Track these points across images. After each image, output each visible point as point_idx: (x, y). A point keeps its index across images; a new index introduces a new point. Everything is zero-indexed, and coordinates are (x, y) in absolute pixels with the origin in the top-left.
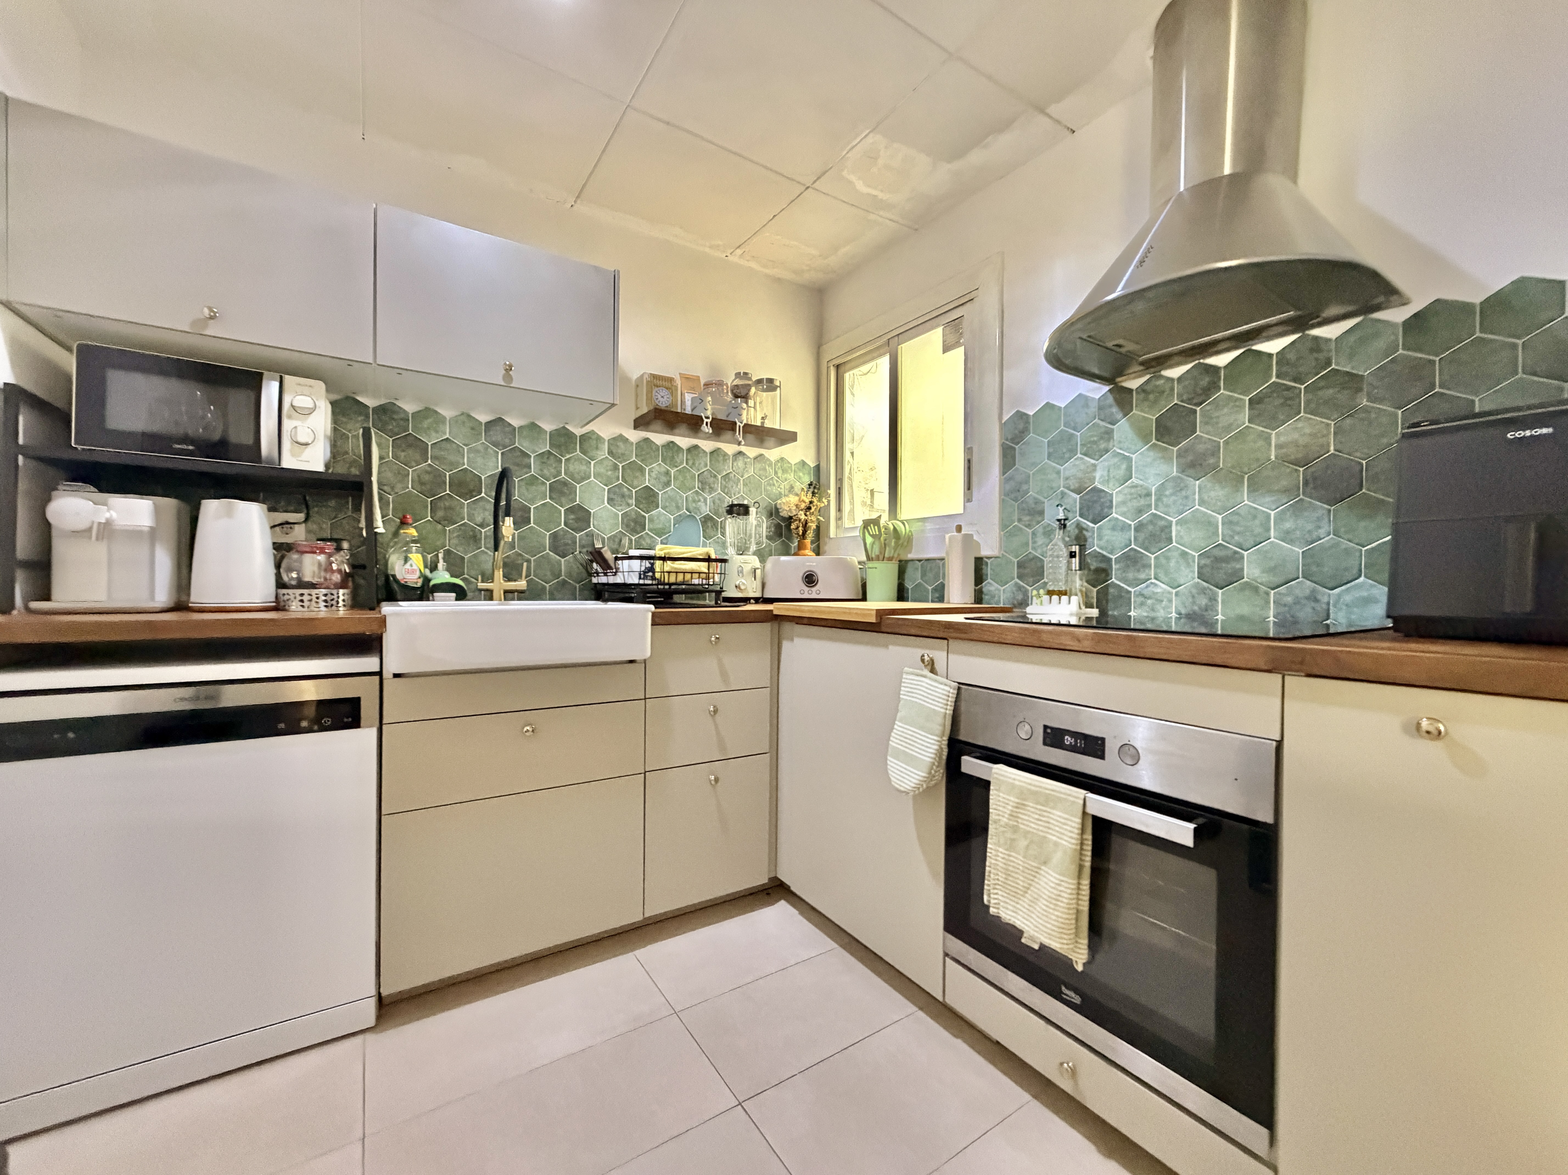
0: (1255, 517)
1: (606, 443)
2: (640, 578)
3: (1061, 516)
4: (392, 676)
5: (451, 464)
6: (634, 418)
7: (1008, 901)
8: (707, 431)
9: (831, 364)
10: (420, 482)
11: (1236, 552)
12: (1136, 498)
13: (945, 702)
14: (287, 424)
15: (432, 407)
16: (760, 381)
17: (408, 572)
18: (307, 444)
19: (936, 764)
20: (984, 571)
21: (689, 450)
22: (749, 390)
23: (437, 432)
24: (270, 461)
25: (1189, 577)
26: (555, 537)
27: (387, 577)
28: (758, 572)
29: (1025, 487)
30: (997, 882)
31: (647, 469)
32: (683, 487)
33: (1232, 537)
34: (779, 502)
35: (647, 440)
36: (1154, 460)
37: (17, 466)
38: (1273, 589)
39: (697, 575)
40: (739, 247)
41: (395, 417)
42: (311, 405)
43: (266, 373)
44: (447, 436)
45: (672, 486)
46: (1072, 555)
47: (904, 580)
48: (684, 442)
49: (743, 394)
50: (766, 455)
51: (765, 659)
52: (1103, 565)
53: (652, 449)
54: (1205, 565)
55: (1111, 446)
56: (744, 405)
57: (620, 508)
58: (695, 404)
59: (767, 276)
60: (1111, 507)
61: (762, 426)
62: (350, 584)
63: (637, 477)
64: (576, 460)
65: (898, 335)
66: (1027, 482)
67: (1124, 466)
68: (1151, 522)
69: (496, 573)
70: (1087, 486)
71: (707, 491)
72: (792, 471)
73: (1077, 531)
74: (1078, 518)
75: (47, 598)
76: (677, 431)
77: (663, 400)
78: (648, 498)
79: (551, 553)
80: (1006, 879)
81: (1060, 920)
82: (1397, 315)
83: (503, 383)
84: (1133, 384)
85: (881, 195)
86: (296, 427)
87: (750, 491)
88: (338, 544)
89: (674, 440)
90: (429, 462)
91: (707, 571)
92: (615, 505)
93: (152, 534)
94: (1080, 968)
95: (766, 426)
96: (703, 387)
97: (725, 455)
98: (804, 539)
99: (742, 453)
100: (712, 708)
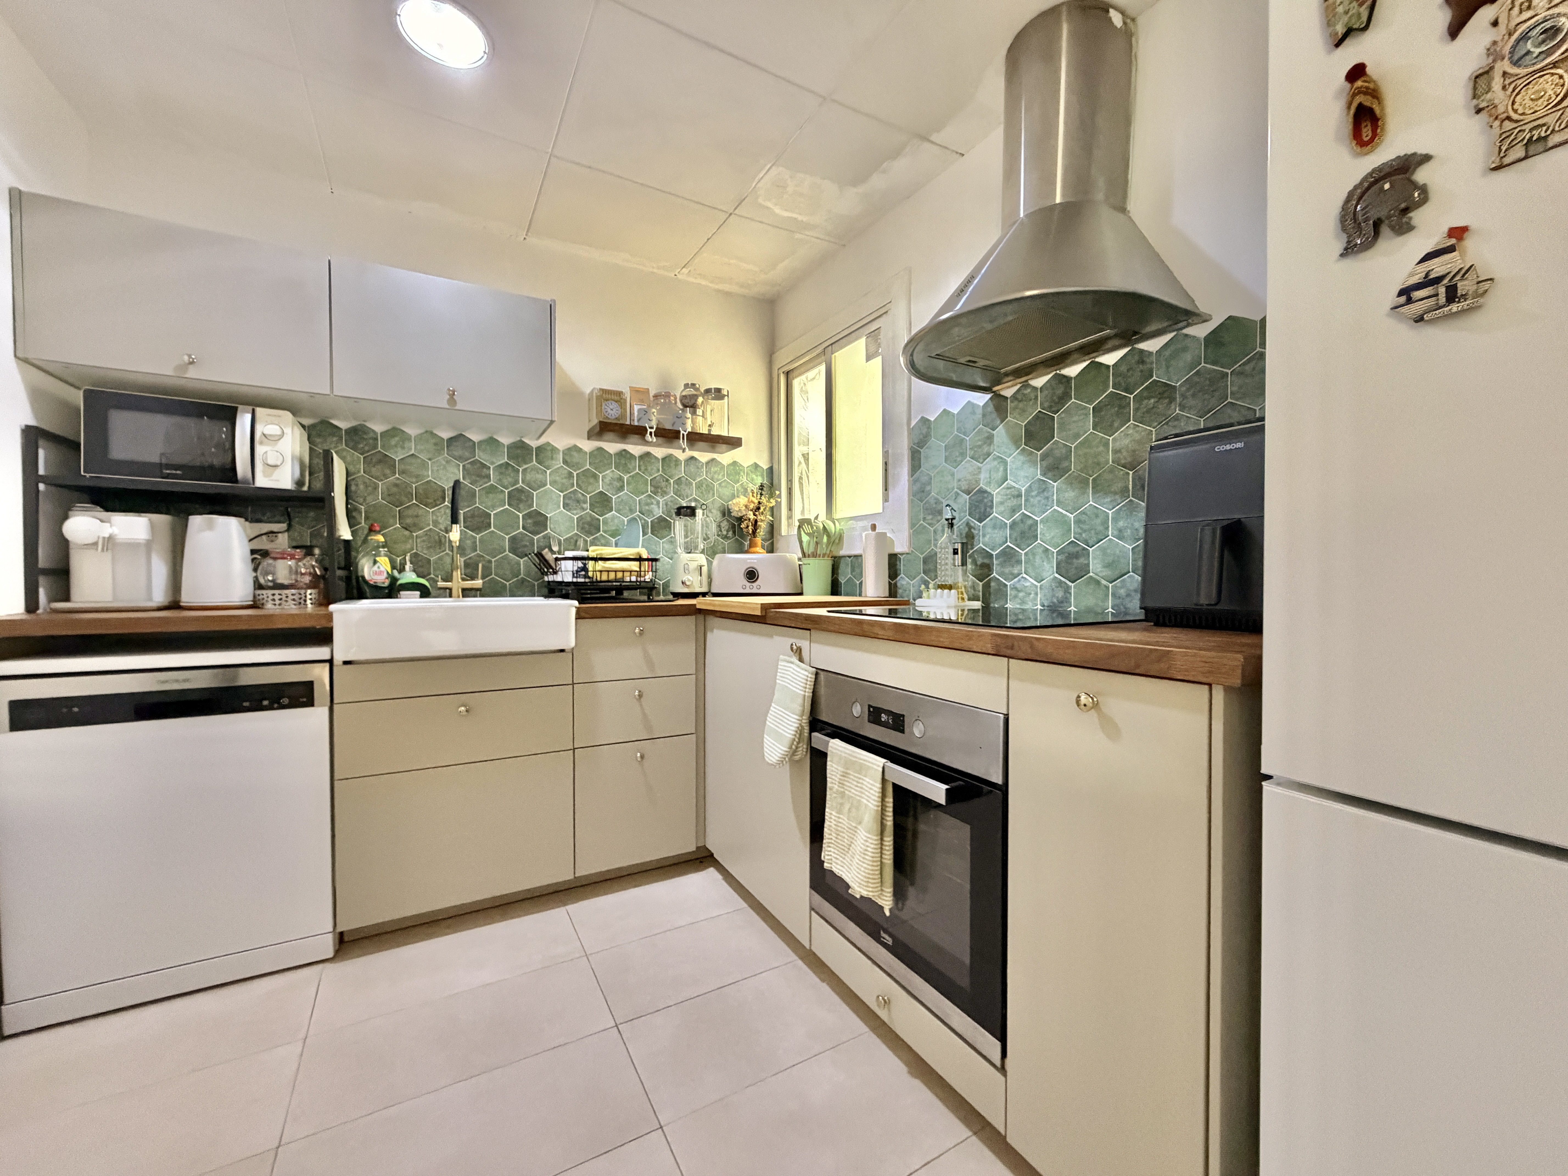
0: (1097, 516)
1: (561, 454)
2: (573, 577)
3: (949, 516)
4: (341, 663)
5: (417, 476)
6: (587, 429)
7: (838, 857)
8: (651, 440)
9: (781, 371)
10: (388, 495)
11: (1084, 549)
12: (1010, 499)
13: (804, 685)
14: (259, 449)
15: (398, 427)
16: (708, 391)
17: (376, 573)
18: (276, 466)
19: (797, 740)
20: (898, 567)
21: (641, 457)
22: (696, 400)
23: (403, 448)
24: (245, 481)
25: (1050, 572)
26: (513, 540)
27: (357, 578)
28: (705, 569)
29: (928, 488)
30: (830, 841)
31: (601, 475)
32: (638, 493)
33: (1080, 534)
34: (730, 503)
35: (600, 449)
36: (1023, 463)
37: (38, 491)
38: (1111, 582)
39: (628, 574)
40: (684, 267)
41: (365, 437)
42: (279, 432)
43: (240, 407)
44: (413, 452)
45: (626, 491)
46: (955, 552)
47: (837, 574)
48: (635, 449)
49: (690, 404)
50: (719, 459)
51: (690, 649)
52: (986, 561)
53: (605, 457)
54: (1061, 560)
55: (992, 451)
56: (689, 415)
57: (575, 512)
58: (640, 416)
59: (718, 291)
60: (992, 507)
61: (709, 434)
62: (322, 586)
63: (590, 484)
64: (532, 470)
65: (832, 344)
66: (930, 483)
67: (1002, 469)
68: (1022, 521)
69: (455, 573)
70: (974, 487)
71: (660, 494)
72: (744, 473)
73: (967, 529)
74: (968, 517)
75: (67, 599)
76: (627, 441)
77: (612, 412)
78: (603, 502)
79: (511, 554)
80: (836, 838)
82: (1200, 331)
83: (447, 406)
84: (1008, 392)
85: (800, 218)
86: (266, 452)
87: (702, 493)
88: (308, 551)
89: (626, 448)
90: (397, 475)
91: (638, 570)
92: (570, 509)
93: (148, 545)
94: (888, 913)
95: (712, 433)
96: (652, 399)
97: (677, 461)
98: (754, 537)
99: (692, 458)
100: (637, 693)
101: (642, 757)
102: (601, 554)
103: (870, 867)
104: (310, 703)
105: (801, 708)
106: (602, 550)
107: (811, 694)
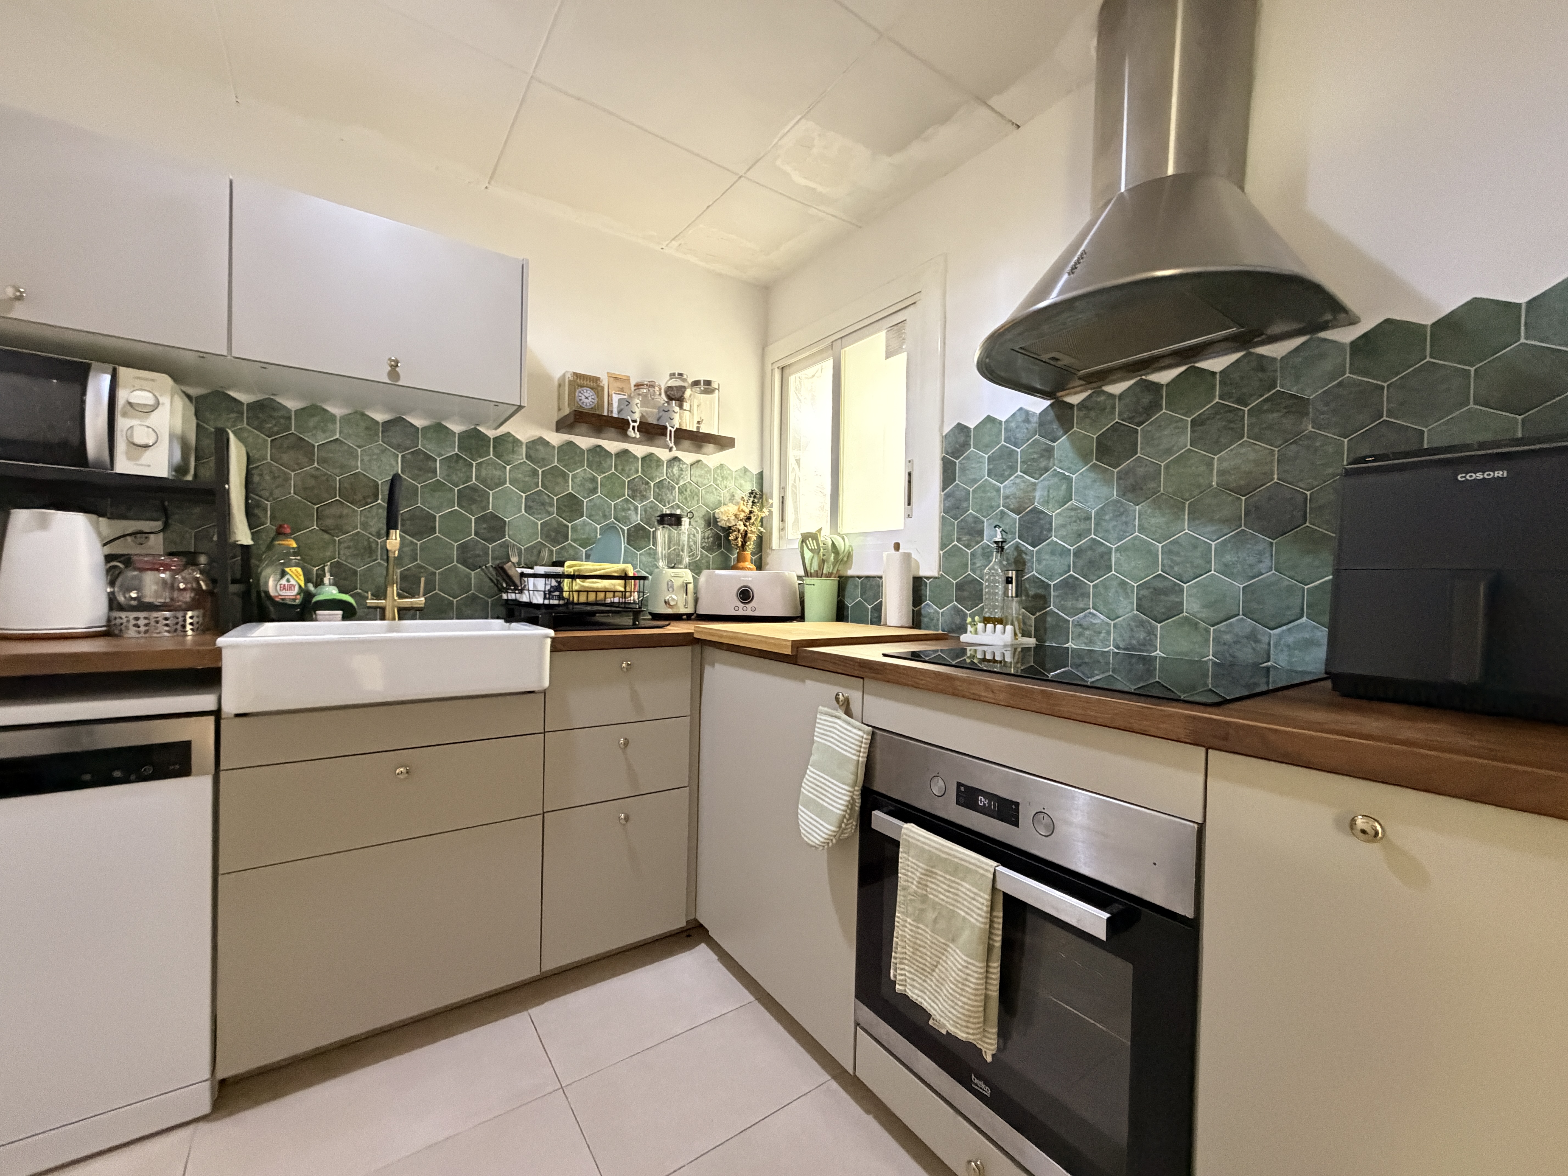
0: (1195, 547)
1: (524, 447)
2: (545, 598)
3: (999, 538)
4: (233, 716)
5: (342, 467)
6: (556, 419)
7: (916, 978)
8: (633, 435)
9: (776, 366)
10: (303, 489)
11: (1175, 584)
12: (1075, 522)
13: (858, 748)
14: (122, 423)
15: (319, 404)
16: (696, 383)
17: (284, 588)
18: (147, 446)
19: (847, 816)
20: (923, 592)
21: (618, 455)
22: (684, 393)
23: (324, 431)
24: (99, 464)
25: (1127, 609)
26: (463, 548)
27: (259, 593)
28: (691, 587)
29: (964, 504)
30: (904, 956)
31: (571, 474)
32: (612, 495)
33: (1172, 567)
34: (717, 511)
35: (570, 443)
36: (1095, 481)
38: (1212, 626)
39: (612, 594)
40: (673, 239)
41: (275, 414)
42: (151, 402)
43: (94, 364)
44: (337, 436)
45: (599, 494)
46: (1009, 581)
47: (843, 597)
48: (613, 446)
49: (677, 396)
50: (705, 461)
51: (685, 686)
52: (1041, 591)
53: (576, 453)
54: (1144, 596)
55: (1051, 465)
56: (677, 409)
57: (540, 516)
58: (622, 407)
59: (707, 271)
60: (1050, 530)
61: (698, 432)
62: (208, 605)
63: (557, 484)
64: (488, 464)
65: (841, 338)
66: (967, 499)
67: (1064, 487)
68: (1091, 548)
69: (389, 589)
70: (1027, 506)
71: (638, 499)
72: (732, 478)
73: (1016, 554)
74: (1017, 540)
76: (603, 435)
77: (587, 400)
78: (572, 506)
79: (459, 565)
80: (913, 953)
81: (966, 1007)
82: (1345, 335)
83: (388, 381)
84: (1074, 399)
85: (820, 189)
86: (132, 427)
87: (686, 499)
88: (190, 559)
89: (601, 444)
90: (316, 465)
91: (623, 589)
92: (534, 513)
94: (989, 1059)
95: (701, 431)
96: (633, 388)
97: (659, 461)
98: (743, 551)
99: (676, 459)
100: (622, 741)
101: (627, 819)
102: (579, 570)
104: (185, 770)
105: (852, 777)
106: (580, 565)
107: (866, 759)
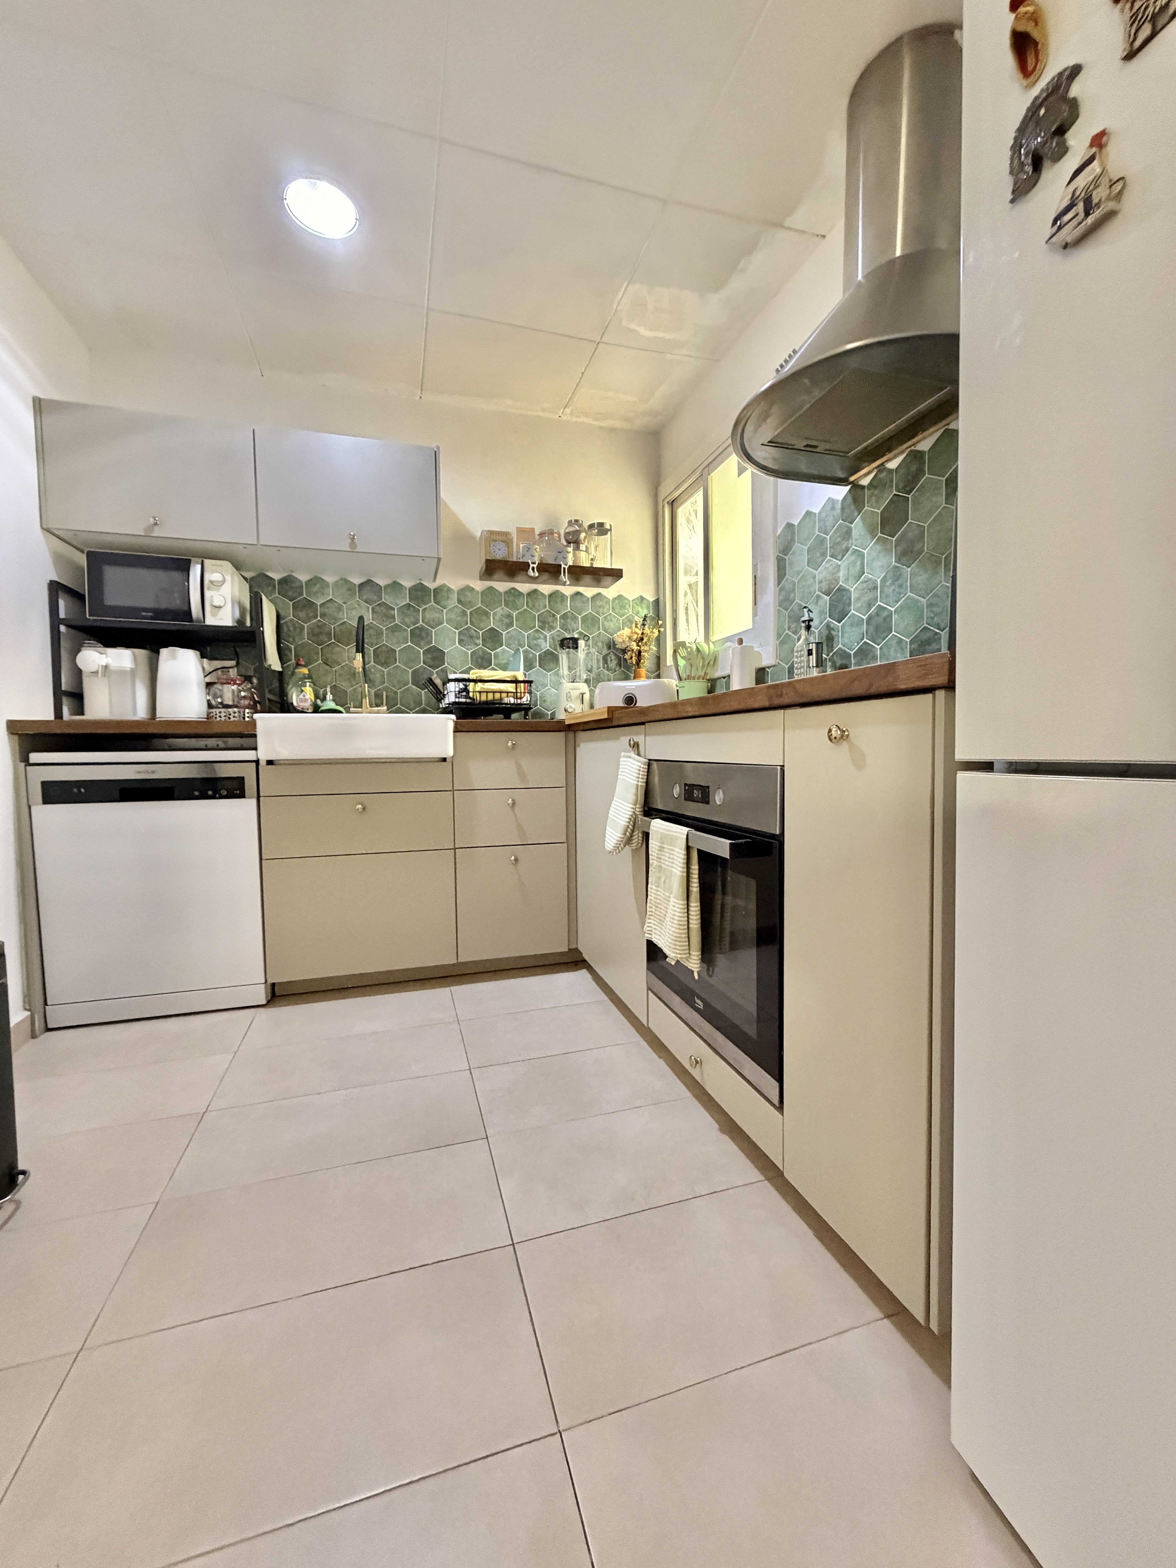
1: (456, 594)
3: (806, 618)
4: (264, 763)
5: (335, 618)
6: (478, 570)
7: (656, 927)
8: (534, 576)
9: (666, 502)
10: (312, 635)
11: (936, 634)
12: (866, 593)
13: (637, 775)
14: (207, 594)
15: (319, 575)
16: (591, 526)
17: (302, 701)
18: (220, 607)
19: (631, 827)
21: (529, 594)
22: (579, 536)
23: (323, 594)
24: (198, 621)
26: (415, 673)
27: (288, 703)
28: (587, 697)
29: (792, 596)
30: (651, 913)
31: (492, 613)
32: (525, 627)
33: (933, 618)
34: (615, 635)
35: (491, 588)
36: (880, 552)
37: (60, 631)
39: (506, 695)
41: (293, 586)
42: (221, 579)
43: (193, 560)
44: (331, 597)
45: (515, 627)
46: (810, 653)
48: (522, 587)
49: (574, 540)
50: (603, 593)
51: (559, 763)
52: (845, 662)
53: (495, 595)
54: (914, 649)
55: (850, 545)
56: (572, 550)
57: (469, 647)
58: (525, 553)
59: (601, 428)
60: (850, 604)
61: (592, 567)
63: (481, 621)
64: (431, 609)
65: (709, 464)
66: (794, 590)
67: (859, 563)
68: (877, 614)
69: (364, 700)
70: (833, 586)
71: (547, 629)
72: (629, 606)
73: (827, 632)
74: (828, 618)
75: (82, 713)
76: (514, 579)
77: (499, 551)
78: (493, 638)
79: (414, 687)
80: (656, 910)
83: (349, 550)
84: (865, 480)
85: (666, 336)
86: (212, 596)
87: (588, 627)
88: (248, 679)
89: (514, 586)
90: (319, 618)
91: (515, 691)
92: (465, 645)
93: (133, 672)
94: (696, 977)
95: (594, 566)
96: (537, 537)
97: (563, 597)
98: (639, 668)
99: (578, 593)
100: (510, 801)
101: (516, 860)
102: (480, 676)
103: (677, 931)
104: (242, 796)
105: (634, 797)
106: (481, 673)
107: (645, 784)
